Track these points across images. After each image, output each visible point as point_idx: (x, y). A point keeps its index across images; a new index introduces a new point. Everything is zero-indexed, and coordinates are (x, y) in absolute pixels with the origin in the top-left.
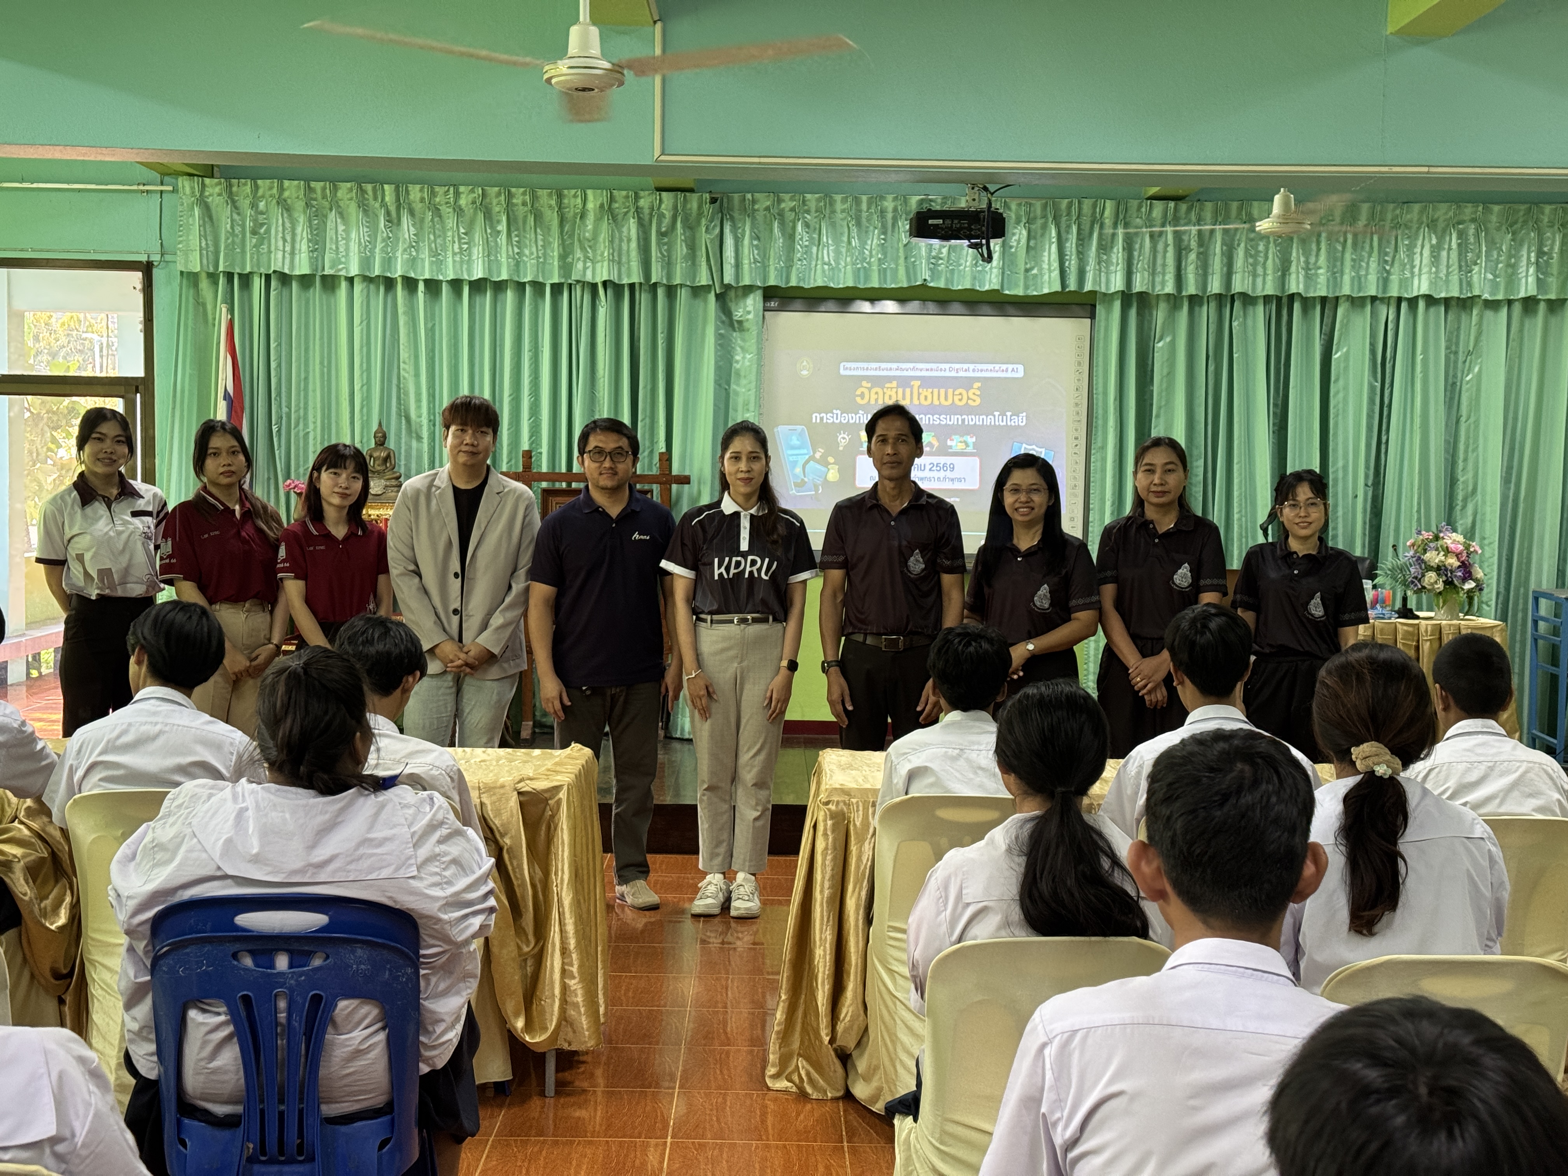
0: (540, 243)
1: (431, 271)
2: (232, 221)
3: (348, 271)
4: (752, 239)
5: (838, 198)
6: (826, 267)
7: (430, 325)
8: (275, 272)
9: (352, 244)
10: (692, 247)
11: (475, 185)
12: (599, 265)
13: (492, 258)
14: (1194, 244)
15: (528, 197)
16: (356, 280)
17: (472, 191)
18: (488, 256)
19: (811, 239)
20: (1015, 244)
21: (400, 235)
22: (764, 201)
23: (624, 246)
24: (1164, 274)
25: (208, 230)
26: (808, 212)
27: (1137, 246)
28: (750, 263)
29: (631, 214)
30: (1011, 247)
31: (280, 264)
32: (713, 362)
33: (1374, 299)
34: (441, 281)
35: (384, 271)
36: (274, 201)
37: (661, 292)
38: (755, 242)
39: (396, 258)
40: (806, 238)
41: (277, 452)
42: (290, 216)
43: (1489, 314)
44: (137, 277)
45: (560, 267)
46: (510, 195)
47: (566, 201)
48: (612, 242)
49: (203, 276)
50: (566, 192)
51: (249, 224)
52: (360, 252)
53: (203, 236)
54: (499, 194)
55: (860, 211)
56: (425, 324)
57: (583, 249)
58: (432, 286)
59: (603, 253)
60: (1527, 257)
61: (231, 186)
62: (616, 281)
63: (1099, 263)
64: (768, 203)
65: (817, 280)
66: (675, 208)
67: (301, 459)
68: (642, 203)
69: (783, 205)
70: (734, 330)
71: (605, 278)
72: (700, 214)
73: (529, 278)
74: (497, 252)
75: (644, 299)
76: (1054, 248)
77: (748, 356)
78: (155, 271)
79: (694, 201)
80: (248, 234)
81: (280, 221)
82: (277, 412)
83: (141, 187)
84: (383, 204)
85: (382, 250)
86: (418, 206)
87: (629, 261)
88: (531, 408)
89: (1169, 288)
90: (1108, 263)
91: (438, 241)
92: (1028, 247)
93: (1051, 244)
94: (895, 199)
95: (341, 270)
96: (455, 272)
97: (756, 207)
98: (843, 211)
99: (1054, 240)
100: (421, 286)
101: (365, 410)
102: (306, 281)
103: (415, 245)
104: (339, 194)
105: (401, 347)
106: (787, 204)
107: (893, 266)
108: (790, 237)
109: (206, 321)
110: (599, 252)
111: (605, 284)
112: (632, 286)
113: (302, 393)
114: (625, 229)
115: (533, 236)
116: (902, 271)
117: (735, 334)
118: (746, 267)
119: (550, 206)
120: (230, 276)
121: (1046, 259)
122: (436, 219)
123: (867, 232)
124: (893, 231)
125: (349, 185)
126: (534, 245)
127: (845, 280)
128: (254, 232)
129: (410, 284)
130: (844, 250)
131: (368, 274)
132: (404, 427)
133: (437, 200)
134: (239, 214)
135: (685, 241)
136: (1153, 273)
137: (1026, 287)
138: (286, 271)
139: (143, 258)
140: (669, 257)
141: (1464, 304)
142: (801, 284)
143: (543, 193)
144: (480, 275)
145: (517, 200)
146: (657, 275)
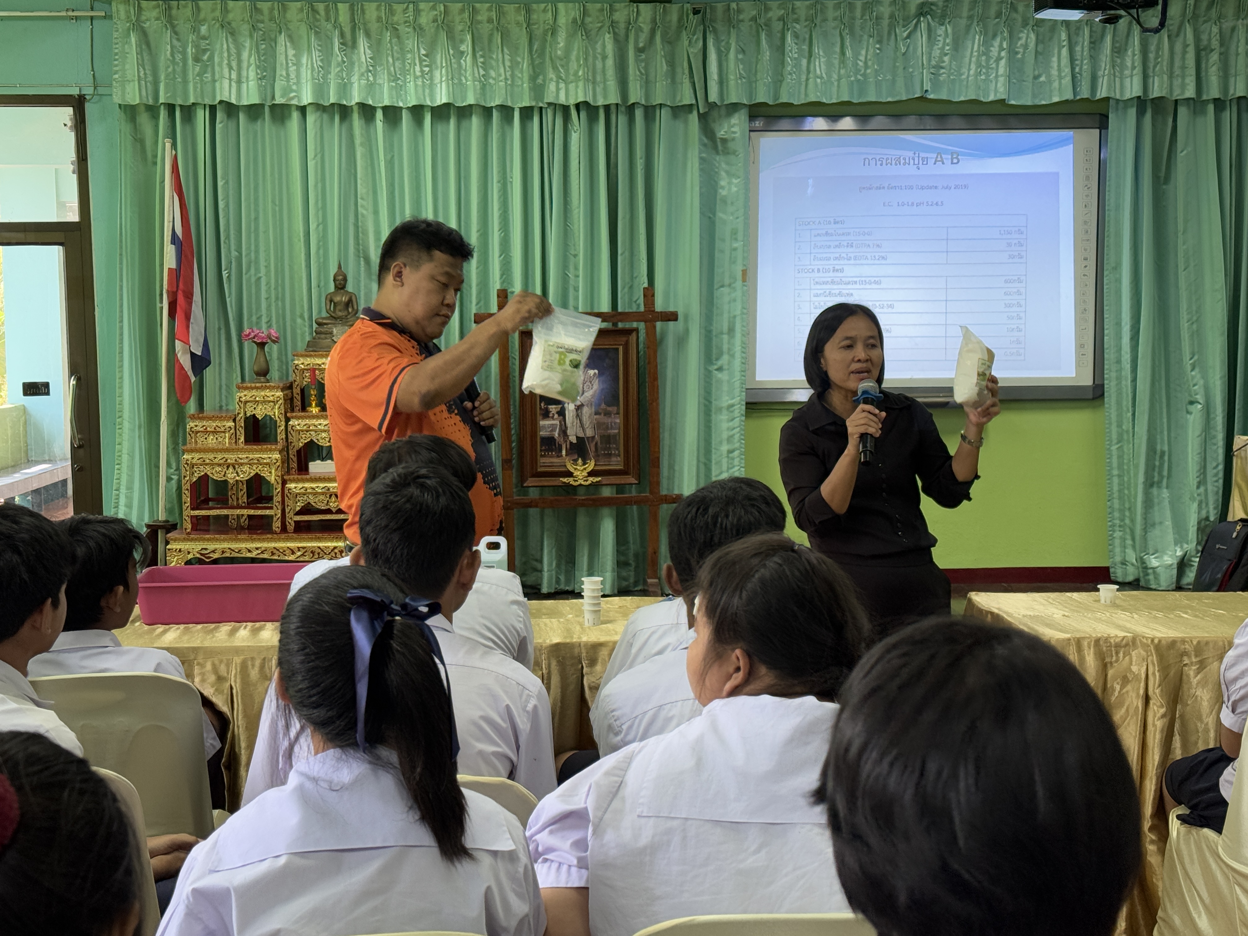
0: (508, 63)
1: (391, 97)
2: (172, 47)
3: (299, 101)
4: (737, 52)
5: (830, 4)
6: (819, 80)
7: (389, 157)
8: (221, 102)
9: (303, 70)
10: (672, 64)
12: (572, 86)
13: (456, 81)
14: (1215, 43)
15: (493, 14)
16: (309, 110)
17: (434, 8)
18: (452, 79)
19: (800, 51)
20: (1021, 50)
21: (355, 58)
22: (749, 11)
23: (599, 65)
24: (1183, 77)
25: (146, 58)
26: (797, 21)
27: (1153, 48)
28: (736, 79)
29: (606, 28)
30: (1017, 53)
31: (227, 94)
32: (697, 189)
34: (401, 108)
35: (340, 98)
36: (217, 25)
37: (639, 114)
38: (740, 56)
39: (352, 84)
40: (795, 48)
41: (228, 300)
42: (235, 41)
44: (67, 113)
45: (530, 89)
46: (475, 11)
47: (534, 16)
48: (586, 59)
49: (142, 108)
50: (535, 6)
51: (190, 50)
52: (313, 78)
53: (141, 64)
54: (462, 11)
55: (854, 18)
56: (385, 155)
57: (555, 68)
58: (392, 113)
59: (576, 73)
61: (170, 8)
62: (592, 103)
63: (1114, 67)
64: (754, 13)
65: (809, 95)
66: (654, 21)
67: (254, 306)
68: (617, 16)
69: (770, 14)
70: (717, 153)
71: (581, 99)
72: (681, 26)
73: (498, 102)
74: (460, 74)
75: (621, 121)
76: (1065, 52)
77: (735, 181)
78: (87, 105)
79: (674, 12)
80: (190, 62)
81: (225, 46)
82: (226, 256)
83: (71, 13)
84: (336, 25)
85: (337, 75)
86: (374, 26)
87: (605, 81)
88: (501, 244)
89: (1190, 92)
90: (1123, 67)
91: (397, 64)
92: (1036, 52)
93: (1060, 47)
94: (892, 4)
95: (292, 98)
96: (418, 98)
97: (741, 17)
98: (835, 19)
99: (1065, 43)
100: (379, 115)
101: (321, 252)
102: (254, 111)
103: (372, 68)
104: (289, 15)
105: (359, 181)
106: (775, 13)
107: (889, 77)
108: (780, 49)
109: (144, 158)
110: (572, 72)
111: (578, 106)
112: (607, 108)
113: (253, 235)
114: (599, 46)
115: (500, 56)
116: (900, 82)
117: (718, 158)
118: (732, 83)
119: (518, 23)
120: (171, 108)
121: (1055, 65)
122: (395, 40)
123: (860, 42)
124: (889, 39)
125: (299, 4)
126: (501, 65)
128: (197, 59)
129: (367, 111)
130: (836, 62)
131: (321, 102)
132: (362, 269)
133: (395, 19)
134: (178, 40)
135: (665, 57)
136: (1171, 76)
137: (1034, 96)
138: (233, 101)
139: (75, 92)
140: (647, 75)
142: (791, 101)
143: (510, 9)
144: (444, 101)
145: (482, 17)
146: (636, 95)
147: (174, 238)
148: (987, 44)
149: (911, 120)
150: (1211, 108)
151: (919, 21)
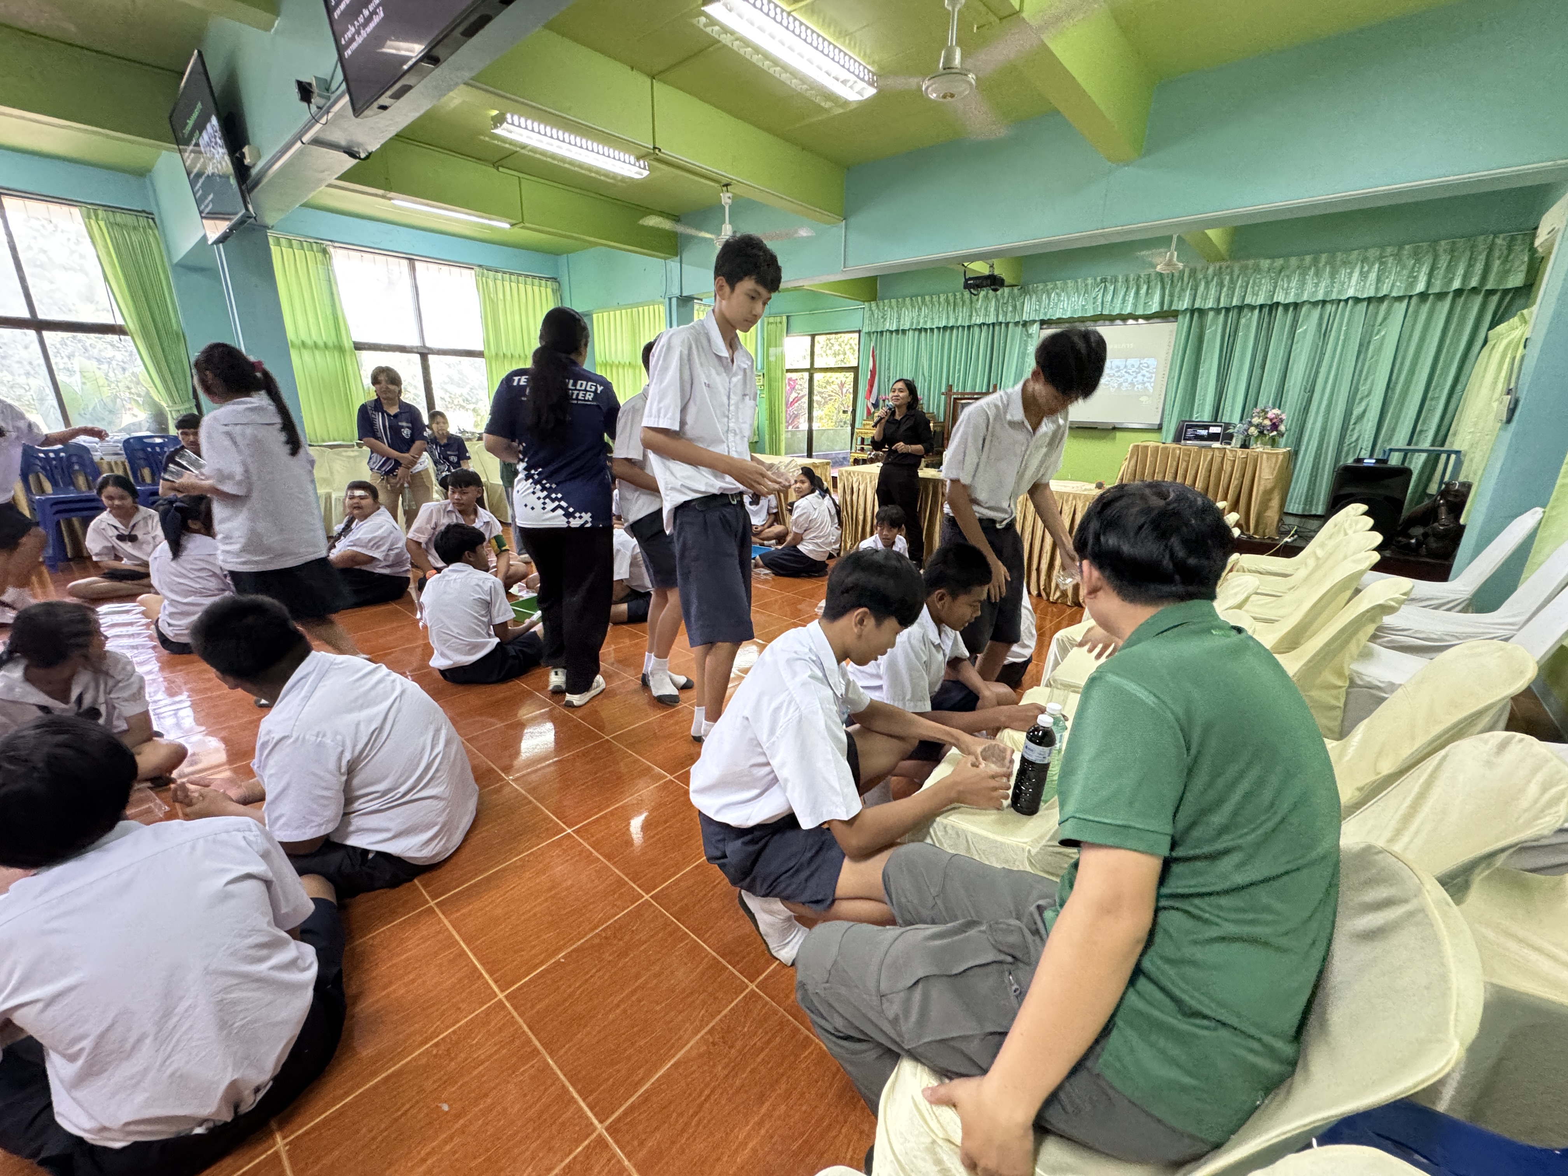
1: (931, 325)
2: (878, 314)
3: (907, 327)
4: (1036, 302)
8: (889, 329)
10: (1015, 307)
11: (943, 293)
12: (981, 317)
16: (910, 330)
17: (944, 295)
19: (1059, 299)
20: (1141, 293)
22: (1041, 286)
23: (991, 309)
25: (872, 318)
26: (1058, 288)
27: (1198, 288)
28: (1034, 311)
29: (995, 297)
30: (1139, 294)
31: (890, 327)
33: (1324, 302)
34: (934, 328)
35: (918, 326)
36: (889, 307)
37: (1003, 325)
38: (1038, 303)
39: (919, 321)
40: (1056, 298)
42: (891, 309)
43: (1397, 304)
44: (856, 335)
45: (969, 319)
48: (986, 309)
49: (871, 333)
53: (870, 320)
55: (1078, 286)
57: (976, 312)
58: (932, 330)
60: (1425, 269)
61: (878, 303)
62: (988, 323)
63: (1180, 297)
65: (1058, 316)
66: (1009, 293)
68: (998, 292)
69: (1048, 287)
70: (1029, 338)
71: (984, 322)
72: (1018, 295)
73: (960, 324)
74: (948, 316)
75: (997, 328)
76: (1159, 292)
78: (861, 332)
79: (1016, 289)
80: (881, 318)
81: (890, 313)
84: (917, 303)
85: (917, 319)
86: (927, 303)
87: (991, 315)
89: (1214, 305)
90: (1184, 296)
92: (1147, 293)
94: (1092, 279)
96: (939, 324)
97: (1038, 289)
98: (1071, 287)
100: (929, 330)
102: (897, 332)
104: (906, 302)
106: (1050, 286)
107: (1088, 307)
108: (1050, 299)
110: (982, 313)
111: (983, 324)
112: (993, 324)
115: (961, 309)
116: (1092, 309)
118: (1033, 313)
119: (968, 298)
120: (877, 332)
121: (1155, 298)
122: (932, 306)
123: (1081, 294)
124: (1092, 292)
125: (908, 298)
126: (959, 313)
127: (1068, 315)
129: (926, 330)
130: (1070, 303)
131: (913, 328)
133: (932, 300)
134: (879, 312)
135: (1012, 305)
136: (1206, 299)
137: (1146, 309)
139: (856, 329)
140: (1006, 312)
141: (1382, 299)
146: (1001, 319)
148: (1128, 292)
150: (1223, 311)
151: (1101, 285)
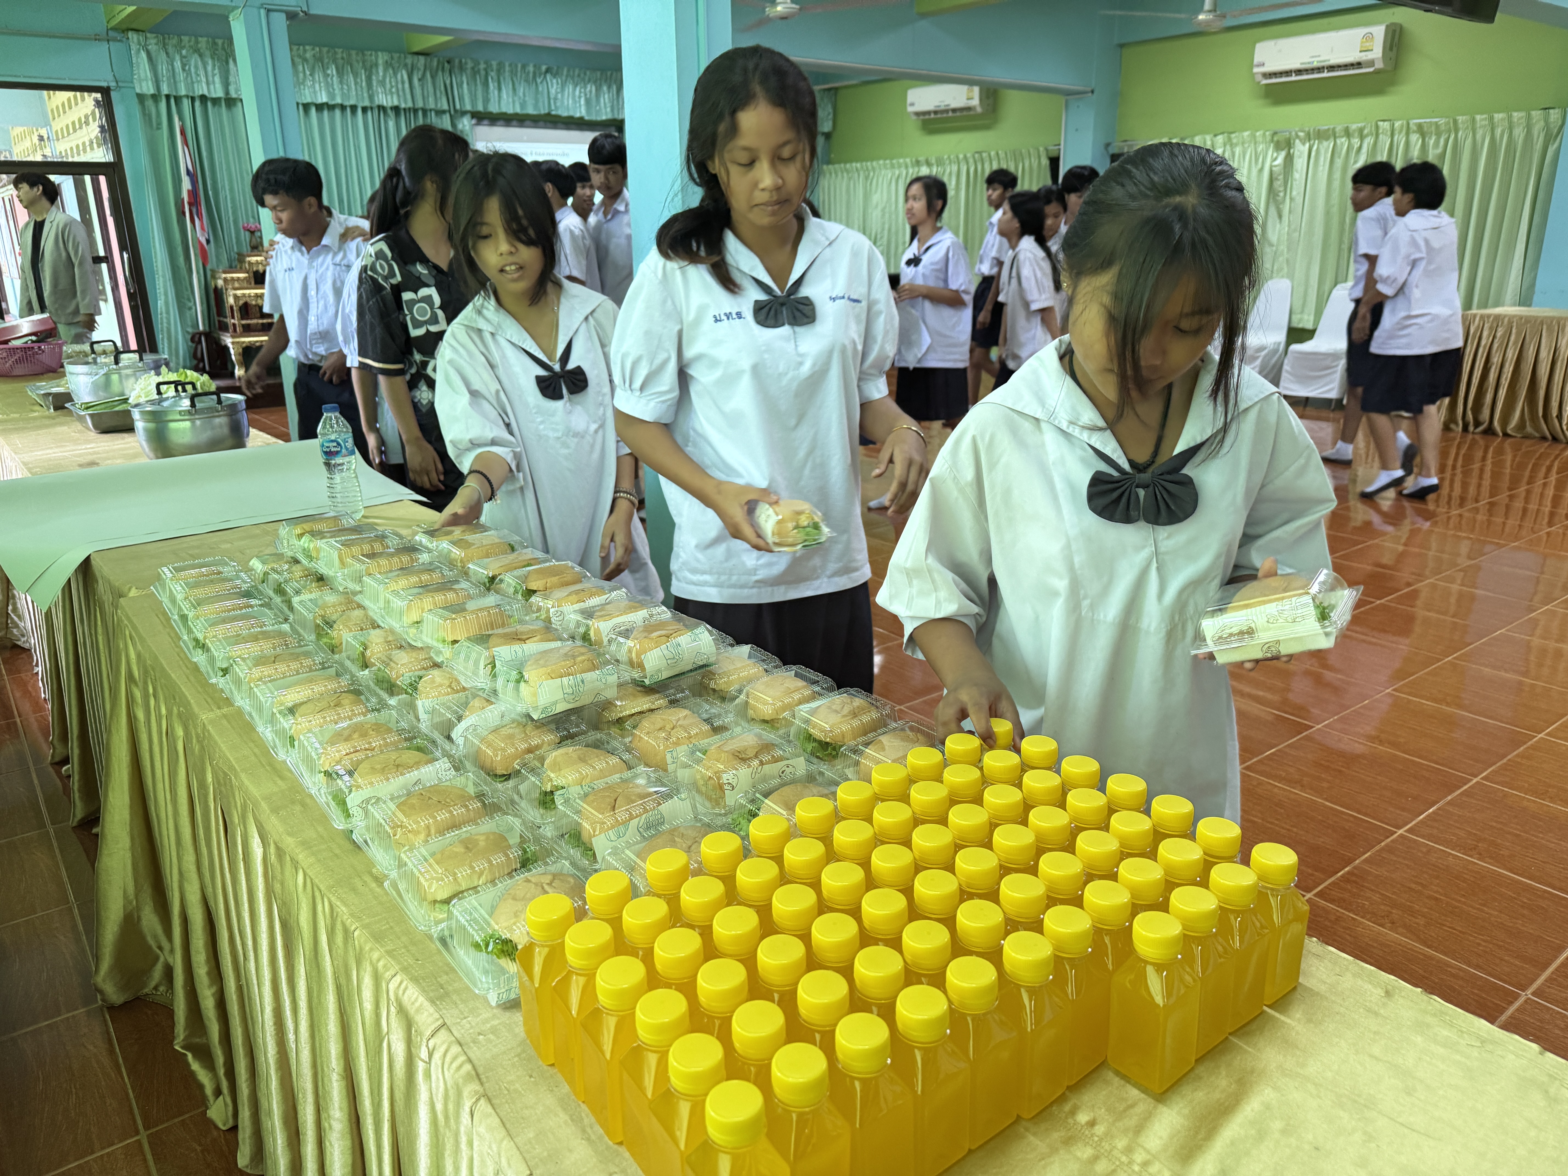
2: (166, 61)
4: (467, 84)
5: (507, 64)
8: (199, 95)
10: (434, 88)
12: (389, 96)
15: (346, 55)
18: (330, 89)
19: (495, 86)
20: (589, 93)
22: (470, 64)
23: (400, 86)
25: (150, 67)
26: (493, 72)
28: (467, 99)
29: (401, 67)
30: (587, 94)
31: (202, 91)
36: (192, 50)
37: (420, 113)
38: (468, 88)
40: (493, 85)
42: (202, 60)
44: (97, 97)
45: (366, 97)
46: (336, 53)
47: (367, 58)
49: (150, 96)
51: (177, 64)
54: (328, 52)
55: (518, 72)
57: (380, 87)
61: (163, 39)
64: (473, 65)
65: (500, 109)
66: (425, 63)
69: (480, 67)
71: (392, 104)
72: (438, 69)
73: (349, 103)
74: (332, 87)
75: (412, 117)
78: (111, 93)
79: (435, 61)
80: (179, 71)
81: (197, 62)
87: (404, 95)
94: (535, 66)
97: (467, 67)
98: (509, 72)
102: (216, 101)
106: (482, 66)
108: (486, 84)
109: (151, 125)
110: (387, 89)
111: (391, 108)
114: (400, 75)
115: (351, 77)
118: (465, 101)
120: (168, 97)
123: (521, 84)
124: (533, 83)
128: (184, 70)
130: (511, 92)
134: (169, 57)
135: (432, 84)
138: (205, 95)
139: (104, 84)
140: (425, 94)
142: (493, 111)
143: (353, 53)
144: (322, 101)
145: (339, 56)
146: (420, 104)
147: (188, 172)
148: (574, 90)
149: (541, 124)
151: (545, 77)
